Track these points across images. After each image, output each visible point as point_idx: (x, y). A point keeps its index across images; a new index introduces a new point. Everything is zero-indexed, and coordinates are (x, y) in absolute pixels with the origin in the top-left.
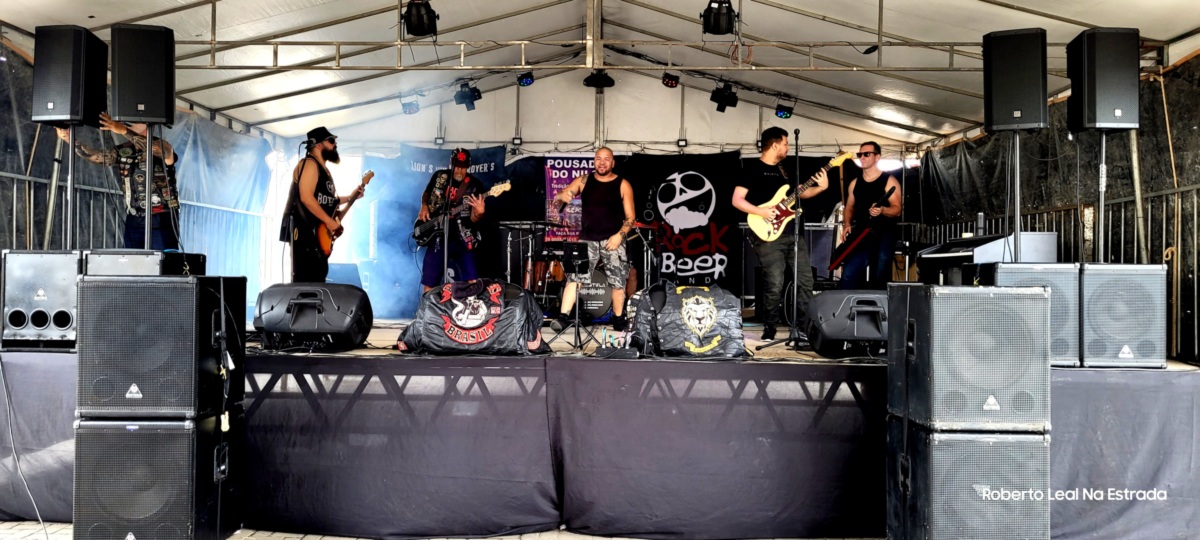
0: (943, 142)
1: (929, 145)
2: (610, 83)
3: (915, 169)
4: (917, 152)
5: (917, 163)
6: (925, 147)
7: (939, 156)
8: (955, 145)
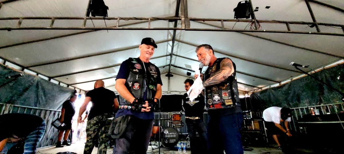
0: (260, 90)
1: (253, 91)
2: (172, 76)
3: (248, 98)
4: (248, 94)
5: (249, 96)
6: (252, 92)
7: (259, 93)
8: (266, 90)
